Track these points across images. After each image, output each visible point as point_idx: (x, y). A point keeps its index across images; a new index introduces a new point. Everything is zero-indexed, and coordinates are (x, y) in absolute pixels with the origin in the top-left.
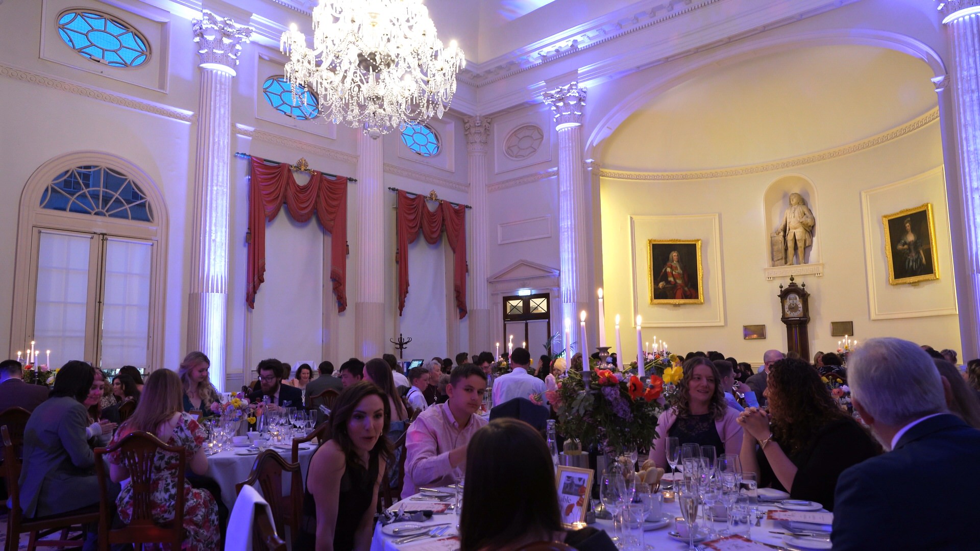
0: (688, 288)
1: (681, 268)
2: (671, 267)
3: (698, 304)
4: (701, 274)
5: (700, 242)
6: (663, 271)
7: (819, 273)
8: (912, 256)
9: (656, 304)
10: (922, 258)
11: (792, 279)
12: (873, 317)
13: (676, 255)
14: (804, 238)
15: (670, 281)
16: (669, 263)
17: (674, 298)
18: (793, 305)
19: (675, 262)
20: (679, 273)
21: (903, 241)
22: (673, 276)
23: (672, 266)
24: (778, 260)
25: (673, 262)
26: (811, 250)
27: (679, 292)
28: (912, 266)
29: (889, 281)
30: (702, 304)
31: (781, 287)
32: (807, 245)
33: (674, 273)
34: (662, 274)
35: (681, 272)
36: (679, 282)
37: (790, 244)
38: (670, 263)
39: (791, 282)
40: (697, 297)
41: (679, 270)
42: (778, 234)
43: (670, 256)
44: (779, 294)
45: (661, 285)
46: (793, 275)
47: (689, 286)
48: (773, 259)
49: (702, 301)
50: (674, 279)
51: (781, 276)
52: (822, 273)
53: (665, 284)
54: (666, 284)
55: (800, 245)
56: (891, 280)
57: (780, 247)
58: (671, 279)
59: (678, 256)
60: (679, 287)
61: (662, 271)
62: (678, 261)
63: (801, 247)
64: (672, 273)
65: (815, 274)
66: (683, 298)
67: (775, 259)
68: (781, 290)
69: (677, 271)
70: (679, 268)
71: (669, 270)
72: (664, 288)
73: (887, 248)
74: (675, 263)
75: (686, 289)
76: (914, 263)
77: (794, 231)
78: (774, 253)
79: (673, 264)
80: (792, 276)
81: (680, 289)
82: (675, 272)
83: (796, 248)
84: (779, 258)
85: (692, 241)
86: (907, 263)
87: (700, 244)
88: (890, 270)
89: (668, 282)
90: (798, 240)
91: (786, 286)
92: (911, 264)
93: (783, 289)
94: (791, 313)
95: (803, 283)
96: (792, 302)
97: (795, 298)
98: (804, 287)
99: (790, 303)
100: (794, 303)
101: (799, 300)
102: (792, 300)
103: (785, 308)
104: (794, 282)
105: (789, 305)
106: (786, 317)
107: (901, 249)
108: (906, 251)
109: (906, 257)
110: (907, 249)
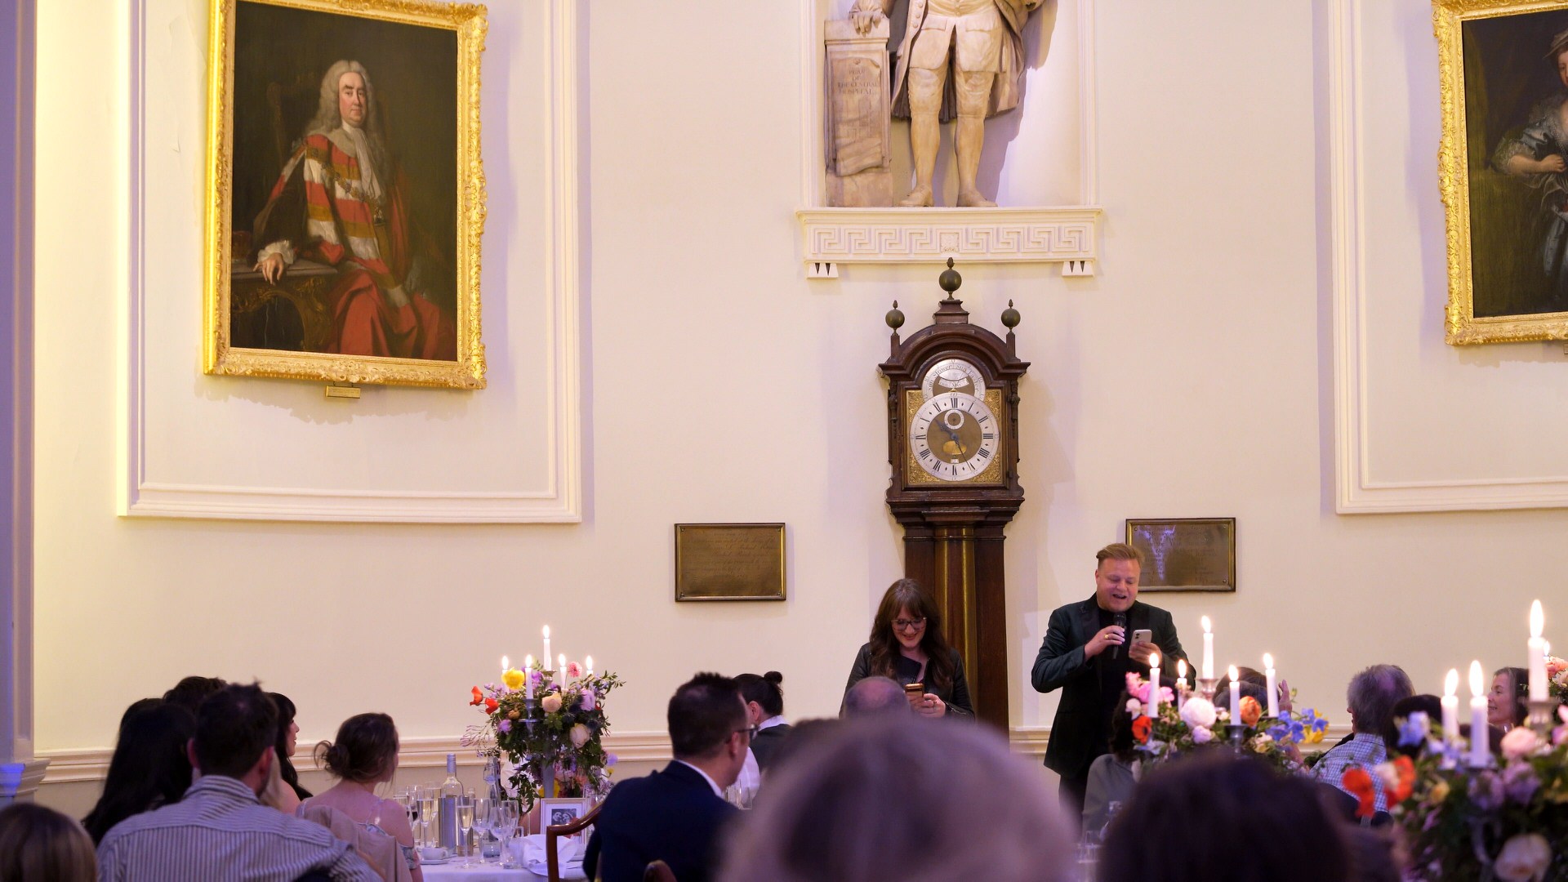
0: (410, 295)
1: (379, 170)
2: (328, 157)
3: (459, 390)
4: (475, 215)
5: (477, 20)
6: (287, 172)
7: (1082, 256)
9: (244, 377)
11: (950, 282)
12: (1348, 499)
13: (357, 83)
14: (994, 68)
15: (320, 241)
16: (317, 131)
17: (331, 343)
18: (954, 419)
19: (346, 127)
20: (363, 197)
21: (1538, 135)
22: (335, 210)
23: (330, 144)
24: (862, 171)
25: (339, 125)
26: (1013, 134)
27: (361, 316)
29: (1448, 322)
30: (471, 387)
31: (896, 321)
32: (1003, 105)
33: (340, 193)
34: (277, 192)
35: (378, 192)
36: (364, 247)
37: (925, 94)
38: (322, 131)
39: (945, 295)
40: (447, 350)
41: (368, 182)
42: (867, 29)
43: (326, 83)
44: (884, 355)
45: (271, 258)
46: (956, 257)
47: (413, 277)
48: (832, 163)
49: (477, 375)
50: (340, 231)
51: (882, 258)
52: (1092, 260)
53: (289, 258)
54: (299, 257)
55: (972, 97)
56: (1455, 319)
57: (875, 100)
58: (323, 229)
59: (363, 90)
60: (363, 281)
61: (279, 175)
62: (363, 125)
63: (975, 113)
64: (330, 193)
65: (1060, 263)
66: (377, 352)
67: (846, 165)
68: (895, 338)
69: (355, 184)
70: (365, 165)
71: (314, 171)
72: (285, 280)
73: (1448, 159)
74: (347, 137)
75: (398, 295)
77: (953, 20)
78: (843, 130)
79: (335, 137)
80: (950, 263)
81: (369, 288)
82: (348, 188)
83: (948, 111)
84: (868, 161)
85: (442, 12)
86: (1551, 244)
87: (477, 32)
88: (1455, 271)
89: (307, 247)
90: (969, 74)
91: (919, 319)
93: (904, 333)
94: (938, 463)
95: (1011, 304)
96: (949, 406)
97: (965, 383)
98: (1011, 329)
99: (939, 410)
100: (960, 413)
101: (986, 393)
102: (948, 394)
103: (912, 436)
104: (956, 295)
105: (931, 418)
106: (912, 483)
107: (1526, 172)
108: (1551, 185)
109: (1552, 213)
110: (1557, 173)
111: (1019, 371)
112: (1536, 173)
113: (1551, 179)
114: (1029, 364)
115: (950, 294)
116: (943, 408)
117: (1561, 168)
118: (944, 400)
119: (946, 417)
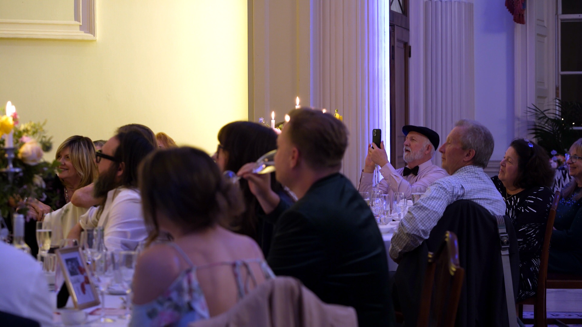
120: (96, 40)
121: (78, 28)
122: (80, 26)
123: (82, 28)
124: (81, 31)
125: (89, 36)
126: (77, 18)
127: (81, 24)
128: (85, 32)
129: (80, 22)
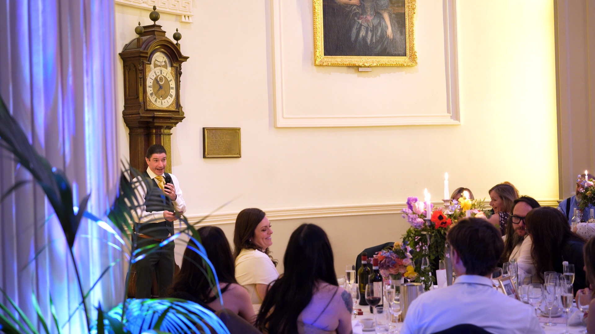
8: (367, 21)
10: (387, 27)
11: (154, 16)
12: (280, 122)
18: (161, 79)
28: (364, 38)
31: (141, 31)
39: (153, 22)
56: (317, 56)
68: (139, 39)
76: (370, 34)
80: (155, 8)
86: (354, 31)
92: (362, 33)
94: (156, 99)
95: (177, 30)
96: (159, 73)
97: (163, 64)
98: (177, 41)
99: (156, 75)
100: (163, 77)
101: (171, 69)
102: (159, 68)
103: (147, 86)
104: (157, 23)
105: (153, 78)
106: (149, 108)
107: (345, 4)
108: (355, 9)
109: (354, 20)
110: (358, 6)
111: (183, 60)
112: (349, 5)
113: (355, 7)
114: (188, 58)
115: (155, 22)
116: (157, 74)
117: (358, 4)
118: (158, 70)
119: (158, 78)
120: (460, 125)
121: (450, 117)
122: (451, 116)
123: (452, 117)
124: (452, 120)
125: (456, 122)
126: (448, 112)
127: (451, 115)
128: (454, 120)
129: (450, 114)
